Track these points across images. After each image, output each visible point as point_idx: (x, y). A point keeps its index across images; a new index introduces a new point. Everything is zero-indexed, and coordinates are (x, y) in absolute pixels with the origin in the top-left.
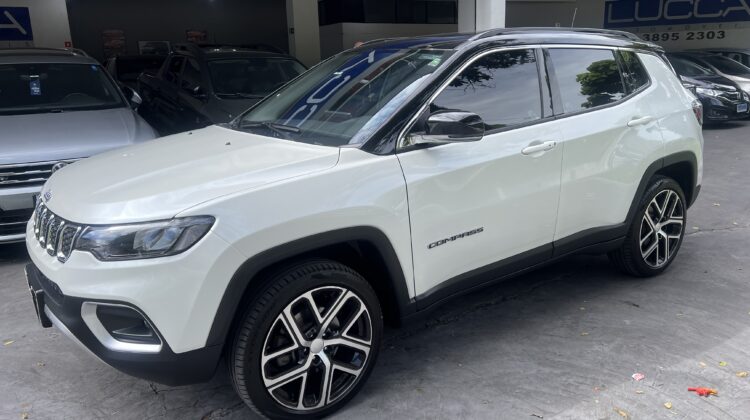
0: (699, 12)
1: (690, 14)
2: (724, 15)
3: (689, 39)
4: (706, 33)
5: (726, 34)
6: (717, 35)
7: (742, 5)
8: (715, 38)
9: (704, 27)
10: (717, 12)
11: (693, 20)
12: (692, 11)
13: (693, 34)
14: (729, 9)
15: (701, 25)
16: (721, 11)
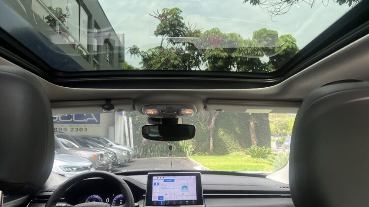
0: (76, 119)
1: (71, 119)
2: (86, 121)
3: (72, 131)
4: (79, 128)
5: (87, 129)
6: (84, 129)
7: (92, 117)
8: (83, 131)
9: (78, 126)
10: (83, 119)
11: (73, 122)
12: (72, 118)
13: (73, 129)
14: (88, 119)
15: (77, 124)
16: (85, 120)
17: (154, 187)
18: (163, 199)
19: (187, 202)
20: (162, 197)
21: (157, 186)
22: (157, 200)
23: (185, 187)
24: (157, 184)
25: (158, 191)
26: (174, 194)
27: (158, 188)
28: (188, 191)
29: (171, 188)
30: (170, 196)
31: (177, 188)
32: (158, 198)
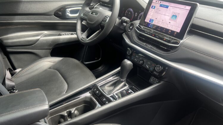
17: (151, 9)
18: (152, 22)
19: (170, 31)
20: (153, 20)
21: (153, 10)
22: (148, 21)
23: (175, 16)
24: (153, 7)
25: (152, 14)
26: (163, 20)
27: (153, 11)
28: (176, 21)
29: (162, 14)
30: (159, 21)
31: (167, 16)
32: (149, 20)
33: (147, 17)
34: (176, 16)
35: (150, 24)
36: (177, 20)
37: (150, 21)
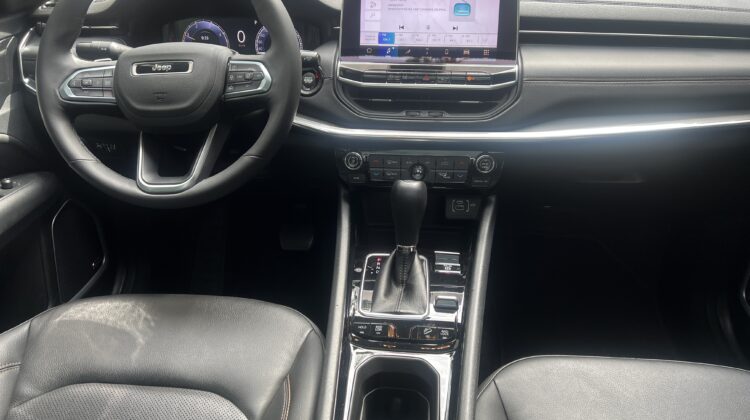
17: (365, 4)
18: (392, 42)
19: (466, 52)
20: (391, 35)
22: (375, 43)
23: (463, 7)
25: (377, 17)
27: (378, 7)
28: (473, 20)
29: (417, 9)
30: (415, 34)
31: (437, 10)
32: (377, 38)
33: (361, 30)
34: (466, 4)
35: (388, 47)
36: (476, 17)
37: (380, 41)
